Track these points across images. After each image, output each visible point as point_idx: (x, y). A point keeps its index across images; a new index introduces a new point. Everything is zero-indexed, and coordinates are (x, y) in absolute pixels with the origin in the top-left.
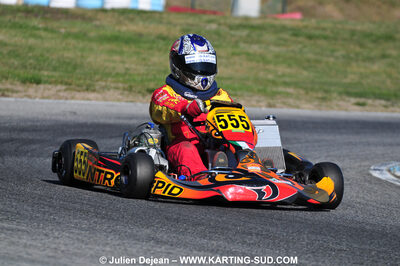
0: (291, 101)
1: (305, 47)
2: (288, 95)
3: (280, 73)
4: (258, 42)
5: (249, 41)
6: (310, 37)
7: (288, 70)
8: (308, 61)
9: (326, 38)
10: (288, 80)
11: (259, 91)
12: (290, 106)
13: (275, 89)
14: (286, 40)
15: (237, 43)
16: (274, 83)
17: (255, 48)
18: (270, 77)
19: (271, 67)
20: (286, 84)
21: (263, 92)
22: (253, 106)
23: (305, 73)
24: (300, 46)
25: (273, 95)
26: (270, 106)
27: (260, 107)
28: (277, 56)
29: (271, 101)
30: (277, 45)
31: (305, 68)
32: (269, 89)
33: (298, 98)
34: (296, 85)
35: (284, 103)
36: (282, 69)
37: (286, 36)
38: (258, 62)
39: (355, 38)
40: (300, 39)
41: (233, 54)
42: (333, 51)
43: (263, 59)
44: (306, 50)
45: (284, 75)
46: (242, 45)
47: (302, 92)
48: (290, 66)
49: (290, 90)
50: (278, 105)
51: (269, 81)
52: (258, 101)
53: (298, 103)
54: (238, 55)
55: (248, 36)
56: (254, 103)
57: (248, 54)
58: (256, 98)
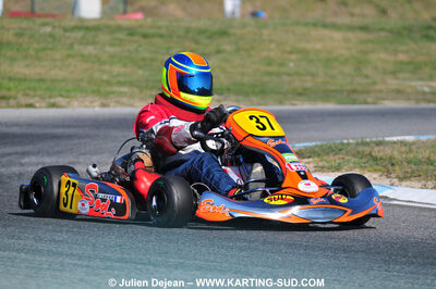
0: (125, 100)
1: (140, 46)
2: (122, 94)
3: (115, 73)
4: (93, 43)
5: (84, 42)
6: (145, 36)
7: (123, 70)
8: (144, 59)
9: (161, 36)
10: (122, 79)
11: (93, 92)
12: (123, 105)
13: (108, 89)
14: (121, 40)
15: (71, 45)
16: (108, 83)
17: (90, 50)
18: (105, 77)
19: (107, 67)
20: (120, 84)
21: (97, 93)
22: (86, 107)
23: (141, 72)
24: (135, 45)
25: (107, 95)
26: (103, 105)
27: (94, 107)
28: (112, 56)
29: (105, 101)
30: (112, 45)
31: (140, 67)
32: (102, 89)
33: (132, 96)
34: (130, 84)
35: (118, 102)
36: (117, 69)
37: (121, 35)
38: (93, 62)
39: (190, 35)
40: (136, 38)
41: (68, 56)
42: (168, 49)
43: (98, 60)
44: (141, 49)
45: (118, 75)
46: (76, 47)
47: (136, 90)
48: (125, 66)
49: (124, 89)
50: (112, 104)
51: (103, 81)
52: (92, 102)
53: (132, 101)
54: (73, 57)
55: (83, 37)
56: (87, 103)
57: (82, 56)
58: (90, 98)
